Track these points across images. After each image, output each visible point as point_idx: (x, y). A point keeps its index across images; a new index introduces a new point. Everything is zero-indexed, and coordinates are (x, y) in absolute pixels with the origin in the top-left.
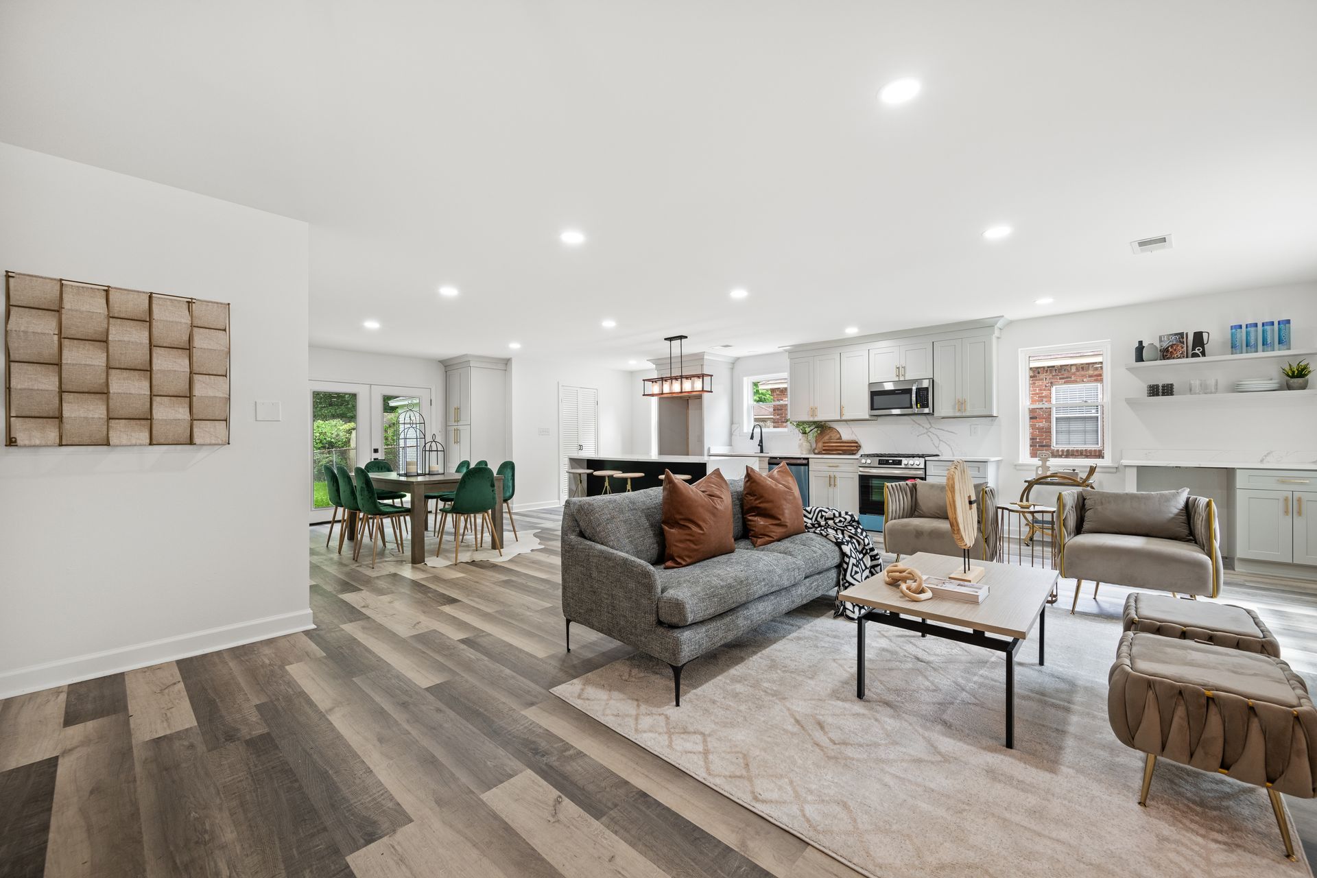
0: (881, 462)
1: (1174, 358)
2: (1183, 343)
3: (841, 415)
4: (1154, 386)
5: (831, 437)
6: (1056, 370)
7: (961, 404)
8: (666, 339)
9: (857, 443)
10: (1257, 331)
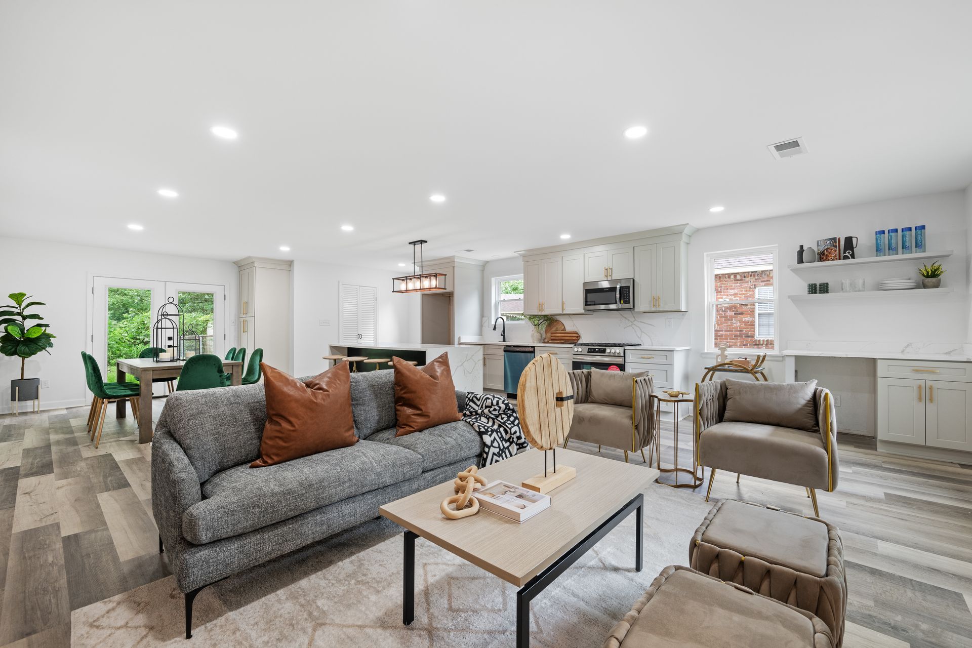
0: (590, 351)
1: (828, 260)
2: (836, 247)
3: (563, 309)
4: (812, 285)
5: (557, 328)
6: (758, 274)
7: (656, 301)
8: (410, 243)
9: (577, 333)
10: (897, 236)
